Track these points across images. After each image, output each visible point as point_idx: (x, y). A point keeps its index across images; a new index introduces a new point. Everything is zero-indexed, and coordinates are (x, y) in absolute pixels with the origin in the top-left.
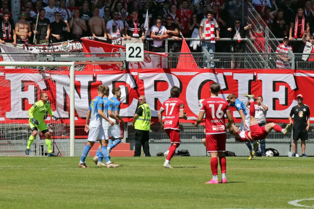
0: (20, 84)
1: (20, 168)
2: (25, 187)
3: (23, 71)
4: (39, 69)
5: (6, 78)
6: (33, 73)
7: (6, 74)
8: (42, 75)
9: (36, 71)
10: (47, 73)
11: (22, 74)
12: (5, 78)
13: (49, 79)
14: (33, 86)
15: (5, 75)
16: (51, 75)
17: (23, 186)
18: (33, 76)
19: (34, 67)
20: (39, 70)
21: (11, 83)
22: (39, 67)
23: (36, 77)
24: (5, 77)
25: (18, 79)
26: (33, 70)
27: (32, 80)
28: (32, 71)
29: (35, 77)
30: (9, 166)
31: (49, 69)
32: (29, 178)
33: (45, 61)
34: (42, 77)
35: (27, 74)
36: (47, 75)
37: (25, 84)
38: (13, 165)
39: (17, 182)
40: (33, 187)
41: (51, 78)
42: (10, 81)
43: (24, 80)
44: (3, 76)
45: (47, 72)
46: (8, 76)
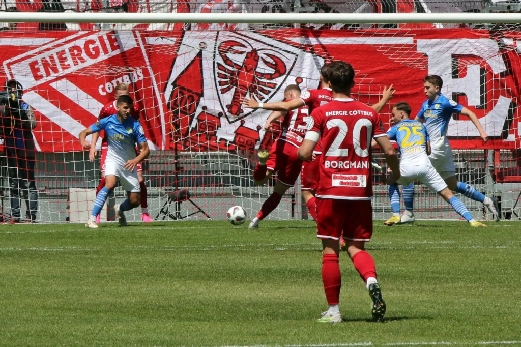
0: (449, 62)
1: (451, 245)
2: (461, 287)
3: (455, 33)
4: (490, 29)
5: (419, 50)
6: (478, 37)
7: (418, 40)
8: (497, 41)
9: (484, 33)
10: (508, 37)
11: (454, 41)
12: (416, 50)
13: (514, 51)
14: (478, 67)
15: (415, 42)
16: (515, 43)
17: (456, 285)
18: (477, 44)
19: (480, 24)
20: (491, 32)
21: (429, 59)
22: (490, 25)
23: (484, 46)
24: (416, 46)
25: (444, 52)
26: (476, 31)
27: (474, 53)
28: (476, 33)
29: (481, 46)
30: (425, 242)
31: (511, 29)
32: (469, 269)
33: (504, 12)
34: (497, 47)
35: (464, 40)
36: (508, 42)
37: (461, 62)
38: (434, 240)
39: (442, 276)
40: (478, 288)
41: (516, 50)
42: (426, 56)
43: (458, 53)
44: (411, 46)
45: (507, 35)
46: (423, 45)
